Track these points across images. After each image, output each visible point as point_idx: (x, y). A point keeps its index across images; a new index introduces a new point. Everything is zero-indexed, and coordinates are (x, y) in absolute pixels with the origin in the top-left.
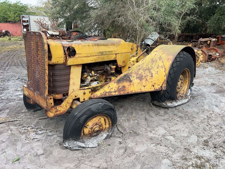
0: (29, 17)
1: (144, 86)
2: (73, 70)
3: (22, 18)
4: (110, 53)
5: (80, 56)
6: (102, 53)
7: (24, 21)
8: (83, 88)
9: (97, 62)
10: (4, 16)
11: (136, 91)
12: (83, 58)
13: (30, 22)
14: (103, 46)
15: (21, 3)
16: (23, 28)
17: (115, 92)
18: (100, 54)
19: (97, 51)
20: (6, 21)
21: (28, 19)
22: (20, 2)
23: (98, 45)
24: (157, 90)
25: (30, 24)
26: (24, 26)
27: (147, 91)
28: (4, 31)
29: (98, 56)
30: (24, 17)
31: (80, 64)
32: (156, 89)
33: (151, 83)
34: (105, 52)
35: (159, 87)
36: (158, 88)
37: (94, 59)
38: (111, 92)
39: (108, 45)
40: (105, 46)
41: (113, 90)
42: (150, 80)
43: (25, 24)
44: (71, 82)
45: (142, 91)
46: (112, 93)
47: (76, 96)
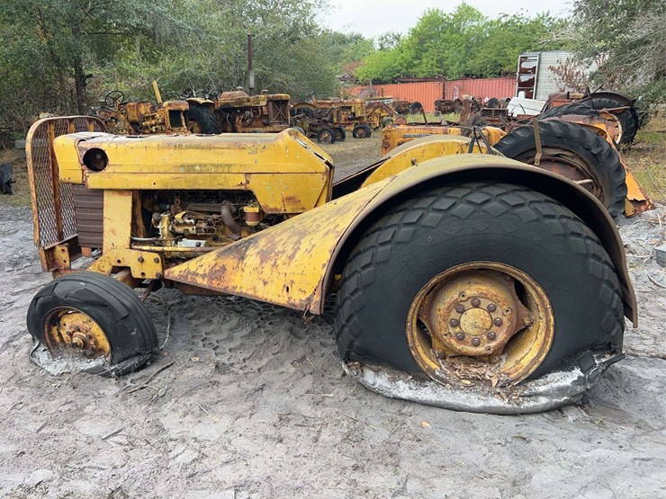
0: (540, 59)
1: (265, 283)
2: (109, 200)
3: (521, 63)
4: (220, 170)
5: (117, 170)
6: (189, 169)
7: (524, 71)
8: (140, 247)
9: (169, 188)
10: (495, 61)
11: (244, 291)
12: (127, 176)
13: (541, 72)
14: (198, 148)
15: (550, 18)
16: (519, 90)
17: (204, 276)
18: (182, 170)
19: (173, 162)
20: (500, 74)
21: (536, 64)
22: (548, 15)
23: (178, 147)
24: (294, 305)
25: (540, 78)
26: (521, 84)
27: (268, 301)
28: (487, 99)
29: (173, 175)
30: (526, 58)
31: (127, 190)
32: (292, 301)
33: (282, 276)
34: (200, 166)
35: (304, 297)
36: (297, 302)
37: (162, 180)
38: (197, 275)
39: (215, 148)
40: (203, 148)
41: (201, 271)
42: (284, 266)
43: (524, 78)
44: (107, 226)
45: (256, 294)
46: (197, 278)
47: (119, 261)
